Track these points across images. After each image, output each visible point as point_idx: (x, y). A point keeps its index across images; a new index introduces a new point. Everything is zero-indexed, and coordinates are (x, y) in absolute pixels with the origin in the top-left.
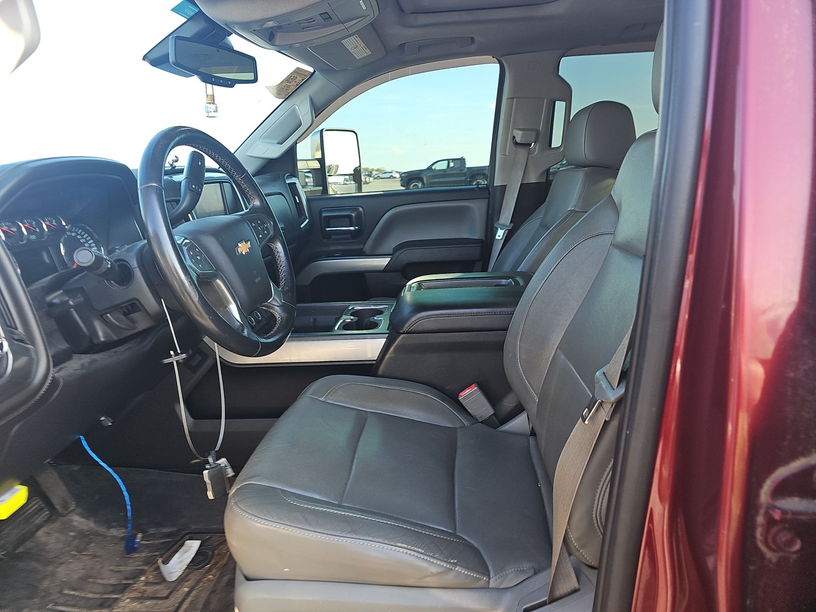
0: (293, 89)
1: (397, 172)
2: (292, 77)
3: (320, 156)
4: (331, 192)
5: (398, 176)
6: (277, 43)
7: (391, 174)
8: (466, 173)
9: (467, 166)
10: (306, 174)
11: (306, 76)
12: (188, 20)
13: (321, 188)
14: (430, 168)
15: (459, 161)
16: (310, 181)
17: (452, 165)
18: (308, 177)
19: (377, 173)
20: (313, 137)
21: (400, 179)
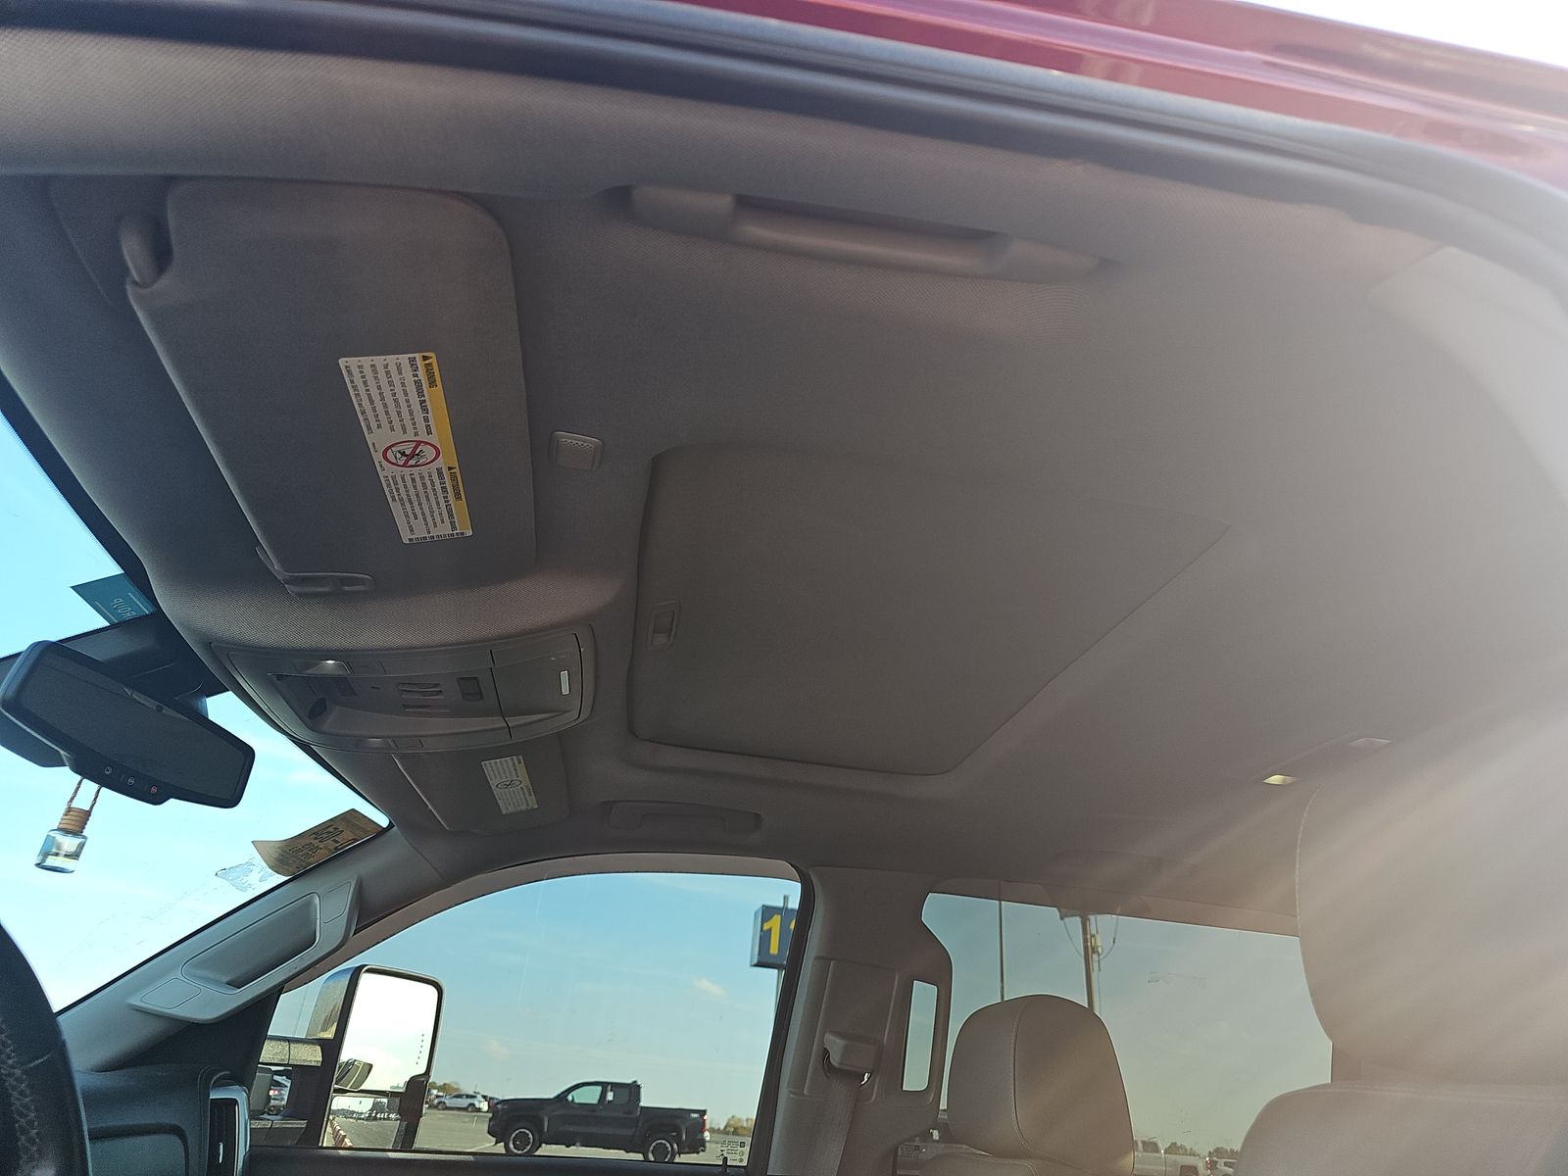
0: (322, 855)
1: (484, 1097)
2: (331, 829)
3: (330, 1034)
4: (327, 1141)
5: (485, 1106)
6: (326, 726)
7: (470, 1101)
8: (637, 1120)
9: (642, 1104)
10: (276, 1078)
11: (366, 832)
12: (112, 626)
13: (302, 1124)
14: (562, 1098)
15: (626, 1091)
16: (281, 1096)
17: (610, 1096)
18: (278, 1084)
19: (441, 1094)
20: (331, 983)
21: (490, 1115)
